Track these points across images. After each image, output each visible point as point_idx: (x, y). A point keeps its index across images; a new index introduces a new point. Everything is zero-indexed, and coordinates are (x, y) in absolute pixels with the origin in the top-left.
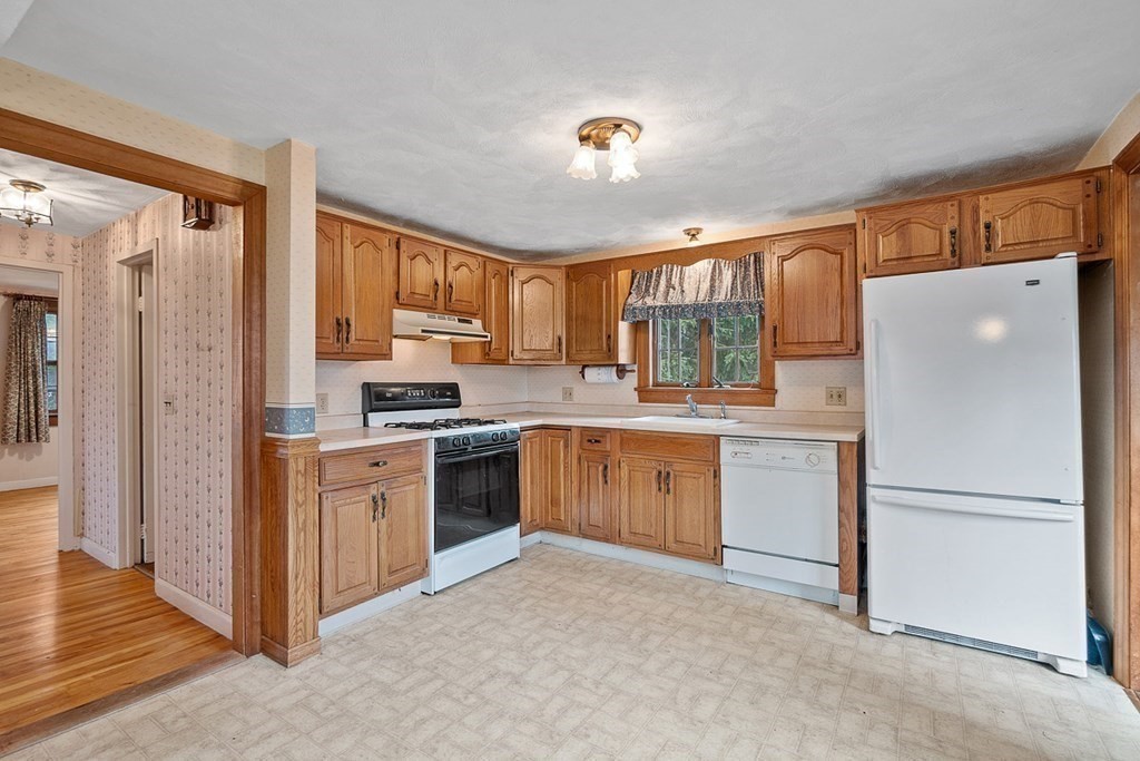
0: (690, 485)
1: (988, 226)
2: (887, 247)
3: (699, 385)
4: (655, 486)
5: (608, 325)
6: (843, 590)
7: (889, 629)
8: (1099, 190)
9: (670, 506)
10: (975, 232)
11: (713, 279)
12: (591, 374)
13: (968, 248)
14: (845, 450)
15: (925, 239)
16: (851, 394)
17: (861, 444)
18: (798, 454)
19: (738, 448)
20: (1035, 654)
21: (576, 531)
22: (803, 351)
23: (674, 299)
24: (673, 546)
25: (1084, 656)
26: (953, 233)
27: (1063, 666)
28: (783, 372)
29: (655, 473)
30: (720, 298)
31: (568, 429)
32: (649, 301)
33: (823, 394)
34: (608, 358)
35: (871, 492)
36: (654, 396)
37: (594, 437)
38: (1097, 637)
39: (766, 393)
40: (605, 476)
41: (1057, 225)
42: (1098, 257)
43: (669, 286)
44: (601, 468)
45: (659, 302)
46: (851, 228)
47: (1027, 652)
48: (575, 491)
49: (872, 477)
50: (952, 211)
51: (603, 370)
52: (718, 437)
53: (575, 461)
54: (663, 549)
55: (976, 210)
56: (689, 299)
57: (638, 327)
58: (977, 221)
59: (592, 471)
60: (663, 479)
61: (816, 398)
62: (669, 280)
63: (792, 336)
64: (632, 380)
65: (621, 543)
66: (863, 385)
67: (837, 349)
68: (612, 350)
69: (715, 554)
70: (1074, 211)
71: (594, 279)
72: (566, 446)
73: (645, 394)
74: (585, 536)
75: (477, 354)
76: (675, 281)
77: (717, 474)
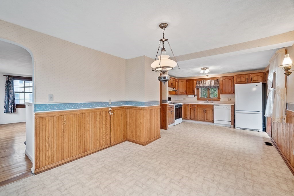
0: (209, 112)
1: (251, 78)
2: (238, 80)
3: (207, 98)
4: (203, 112)
5: (194, 89)
6: (231, 125)
7: (238, 128)
8: (265, 74)
9: (206, 115)
10: (250, 79)
11: (211, 82)
12: (189, 96)
13: (249, 80)
14: (232, 106)
15: (243, 79)
16: (232, 99)
17: (234, 106)
18: (225, 107)
19: (216, 106)
20: (256, 130)
21: (190, 119)
22: (225, 93)
23: (204, 85)
24: (206, 120)
25: (262, 129)
26: (247, 79)
27: (260, 131)
28: (221, 96)
29: (203, 110)
30: (212, 85)
31: (188, 104)
32: (200, 85)
33: (228, 99)
34: (193, 94)
35: (236, 111)
36: (200, 99)
37: (193, 105)
38: (264, 128)
39: (219, 99)
40: (195, 111)
41: (260, 79)
42: (265, 82)
43: (203, 83)
44: (194, 110)
45: (202, 85)
46: (233, 76)
47: (255, 130)
48: (190, 113)
49: (236, 109)
50: (247, 76)
51: (192, 95)
52: (213, 105)
53: (189, 109)
54: (204, 121)
55: (250, 76)
56: (207, 85)
57: (198, 89)
58: (250, 77)
59: (193, 110)
60: (204, 111)
61: (227, 100)
62: (203, 82)
63: (224, 91)
64: (196, 97)
65: (197, 120)
66: (235, 98)
67: (230, 93)
68: (194, 93)
69: (212, 121)
70: (262, 77)
71: (191, 82)
72: (188, 107)
73: (199, 99)
74: (191, 120)
75: (174, 93)
76: (204, 82)
77: (213, 110)
